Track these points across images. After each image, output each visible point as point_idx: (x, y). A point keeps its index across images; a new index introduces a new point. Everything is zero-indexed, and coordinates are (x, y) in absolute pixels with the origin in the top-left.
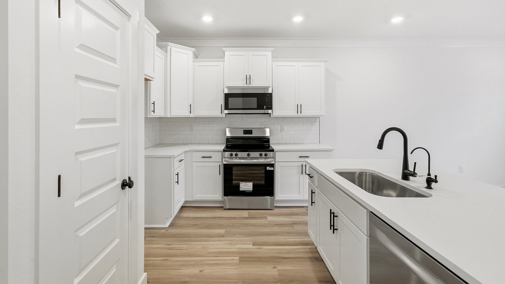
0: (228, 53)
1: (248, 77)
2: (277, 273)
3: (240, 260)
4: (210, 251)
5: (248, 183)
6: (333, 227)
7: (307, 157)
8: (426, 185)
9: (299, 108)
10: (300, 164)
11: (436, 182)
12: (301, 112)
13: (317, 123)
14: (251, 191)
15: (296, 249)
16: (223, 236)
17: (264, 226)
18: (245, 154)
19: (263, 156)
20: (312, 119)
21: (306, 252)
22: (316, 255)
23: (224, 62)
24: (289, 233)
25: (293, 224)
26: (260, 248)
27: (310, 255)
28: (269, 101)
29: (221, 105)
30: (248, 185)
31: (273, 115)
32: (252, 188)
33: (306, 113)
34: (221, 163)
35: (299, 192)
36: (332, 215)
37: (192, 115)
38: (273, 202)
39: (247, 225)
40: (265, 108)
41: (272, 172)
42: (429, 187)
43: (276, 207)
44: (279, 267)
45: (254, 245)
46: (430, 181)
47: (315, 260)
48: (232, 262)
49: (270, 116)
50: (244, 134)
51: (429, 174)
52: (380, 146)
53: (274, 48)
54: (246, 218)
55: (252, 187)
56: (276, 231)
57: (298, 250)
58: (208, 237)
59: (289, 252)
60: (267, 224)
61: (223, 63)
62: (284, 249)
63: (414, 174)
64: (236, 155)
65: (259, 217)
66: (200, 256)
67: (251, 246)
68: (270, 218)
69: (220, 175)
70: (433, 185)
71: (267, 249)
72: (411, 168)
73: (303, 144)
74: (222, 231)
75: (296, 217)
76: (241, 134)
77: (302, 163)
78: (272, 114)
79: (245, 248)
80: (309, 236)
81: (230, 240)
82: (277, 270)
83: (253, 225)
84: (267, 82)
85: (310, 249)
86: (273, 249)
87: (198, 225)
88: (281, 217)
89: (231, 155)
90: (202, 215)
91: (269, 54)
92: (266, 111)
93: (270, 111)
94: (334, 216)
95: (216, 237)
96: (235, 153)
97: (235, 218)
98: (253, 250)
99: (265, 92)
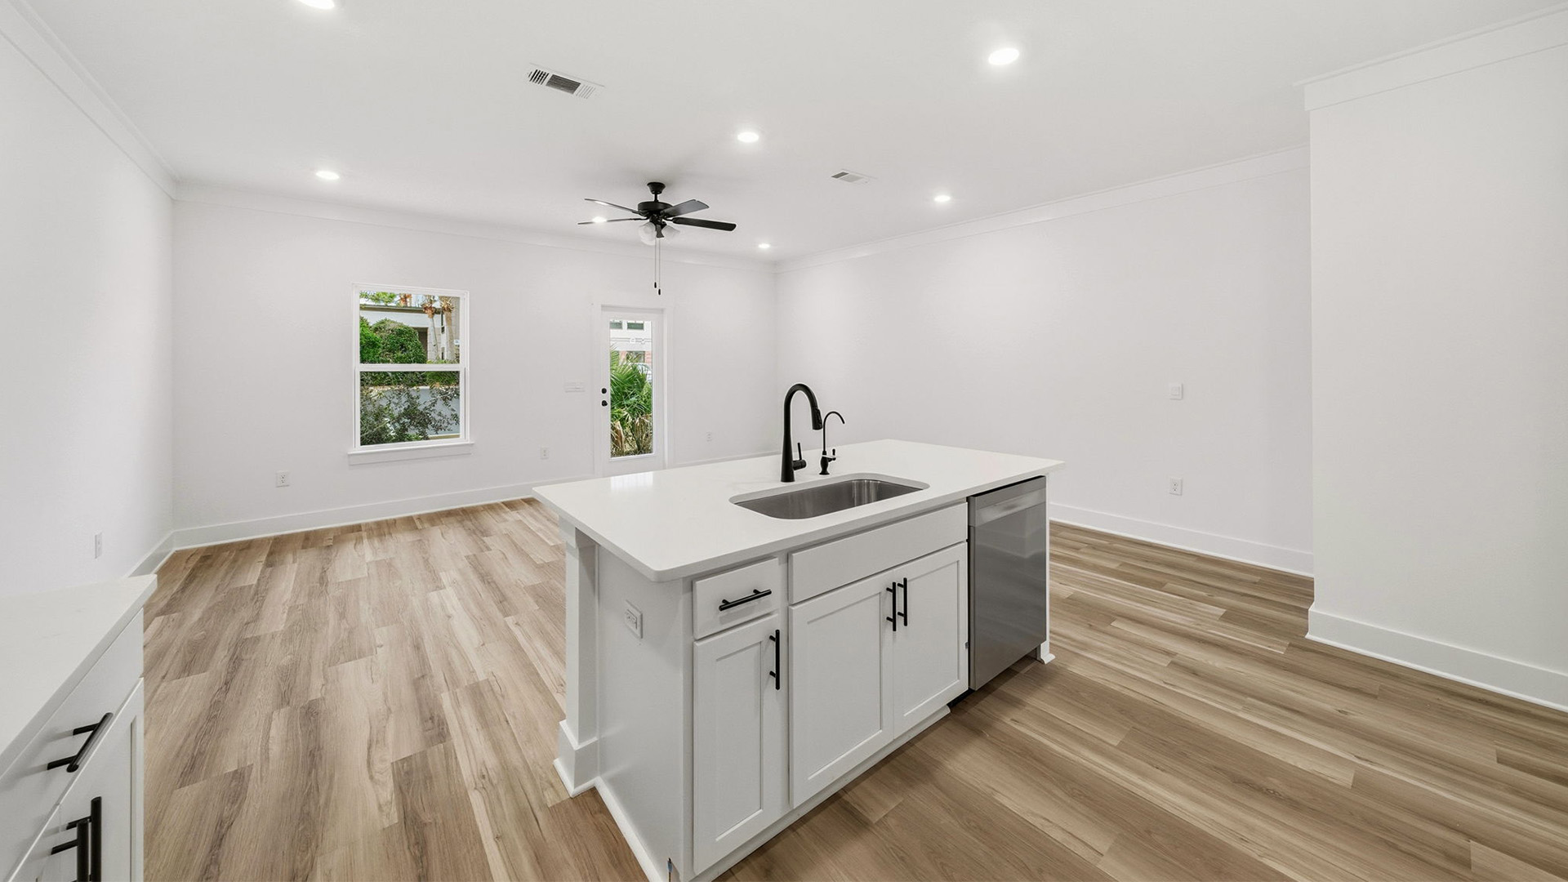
51: (824, 453)
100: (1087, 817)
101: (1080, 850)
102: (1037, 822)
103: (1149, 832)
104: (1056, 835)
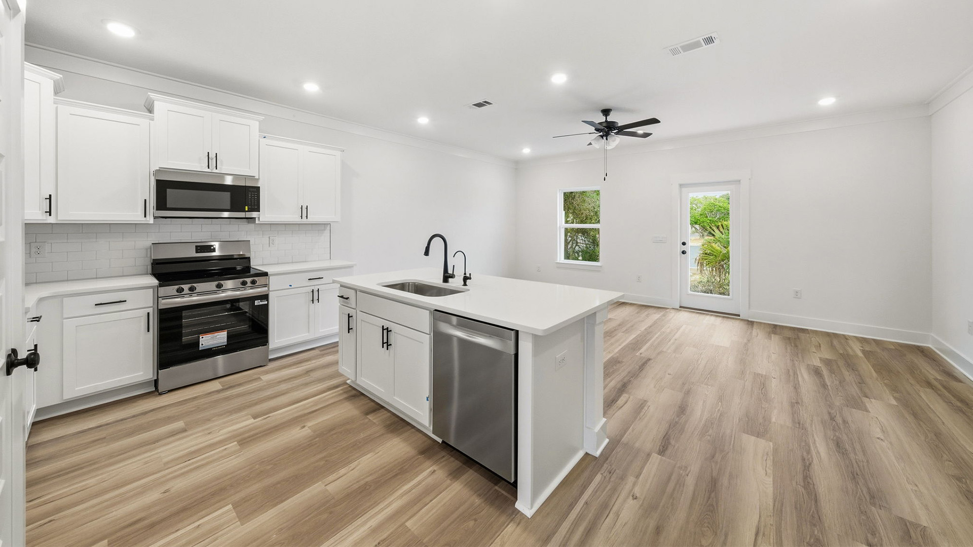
0: (161, 105)
1: (212, 156)
2: (309, 431)
3: (241, 444)
4: (166, 460)
5: (216, 334)
6: (387, 344)
7: (319, 278)
8: (463, 283)
9: (304, 211)
10: (310, 289)
11: (470, 279)
12: (307, 217)
13: (327, 233)
14: (223, 346)
15: (325, 397)
16: (184, 430)
17: (260, 389)
18: (211, 286)
19: (249, 284)
20: (321, 227)
21: (340, 394)
22: (354, 392)
23: (153, 120)
24: (306, 384)
25: (308, 372)
26: (269, 417)
27: (345, 396)
28: (254, 199)
29: (145, 200)
30: (218, 337)
31: (260, 220)
32: (226, 341)
33: (313, 218)
34: (150, 310)
35: (309, 328)
36: (385, 332)
37: (51, 220)
38: (267, 353)
39: (227, 399)
40: (247, 209)
41: (266, 308)
42: (465, 284)
43: (271, 360)
44: (310, 424)
45: (255, 418)
46: (466, 279)
47: (353, 397)
48: (225, 452)
49: (254, 222)
50: (196, 253)
51: (465, 274)
52: (427, 253)
53: (263, 118)
54: (218, 391)
55: (226, 339)
56: (284, 388)
57: (328, 397)
58: (147, 445)
59: (316, 403)
60: (265, 386)
61: (148, 121)
62: (308, 403)
63: (452, 276)
64: (192, 289)
65: (246, 382)
66: (151, 475)
67: (252, 421)
68: (265, 378)
69: (148, 331)
70: (468, 281)
71: (282, 414)
72: (450, 271)
73: (305, 262)
74: (180, 424)
75: (310, 362)
76: (192, 253)
77: (313, 288)
78: (257, 219)
79: (242, 428)
80: (344, 375)
81: (203, 430)
82: (307, 428)
83: (239, 395)
84: (249, 169)
85: (342, 390)
86: (290, 410)
87: (105, 438)
88: (284, 370)
89: (180, 290)
90: (104, 421)
91: (255, 125)
92: (249, 215)
93: (254, 214)
94: (388, 332)
95: (168, 437)
96: (189, 286)
97: (195, 398)
98: (258, 423)
99: (247, 185)
100: (349, 487)
101: (331, 478)
102: (353, 465)
103: (331, 513)
104: (343, 471)
